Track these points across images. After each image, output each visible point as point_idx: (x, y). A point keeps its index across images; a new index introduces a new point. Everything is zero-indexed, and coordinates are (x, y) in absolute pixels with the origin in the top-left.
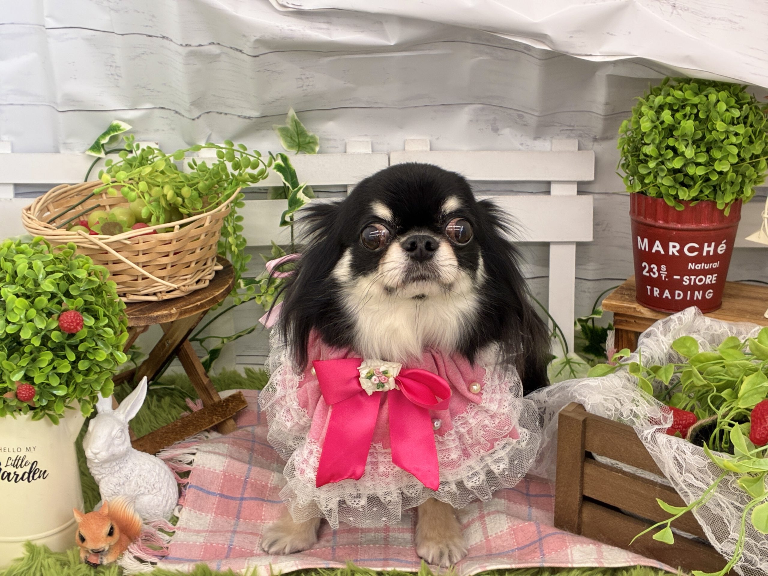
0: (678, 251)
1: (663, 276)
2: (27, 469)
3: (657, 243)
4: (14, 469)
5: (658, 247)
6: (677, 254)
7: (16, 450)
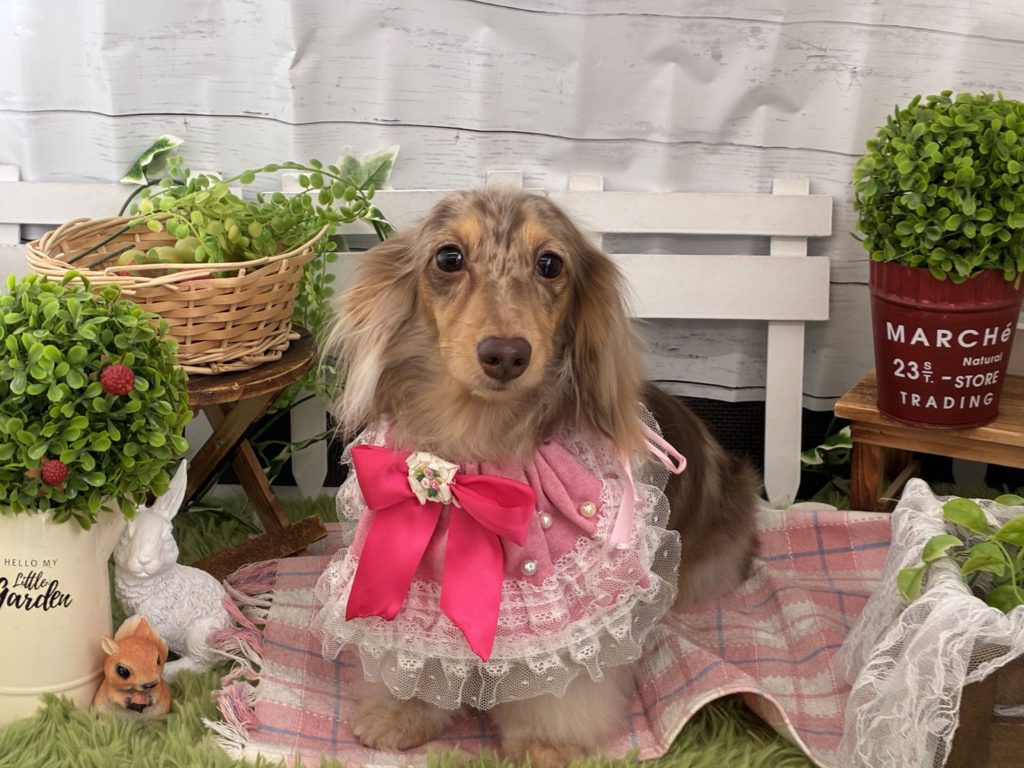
0: (949, 342)
1: (927, 377)
2: (43, 591)
3: (920, 331)
4: (26, 591)
5: (919, 336)
6: (947, 345)
7: (29, 563)
